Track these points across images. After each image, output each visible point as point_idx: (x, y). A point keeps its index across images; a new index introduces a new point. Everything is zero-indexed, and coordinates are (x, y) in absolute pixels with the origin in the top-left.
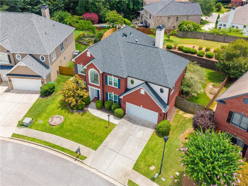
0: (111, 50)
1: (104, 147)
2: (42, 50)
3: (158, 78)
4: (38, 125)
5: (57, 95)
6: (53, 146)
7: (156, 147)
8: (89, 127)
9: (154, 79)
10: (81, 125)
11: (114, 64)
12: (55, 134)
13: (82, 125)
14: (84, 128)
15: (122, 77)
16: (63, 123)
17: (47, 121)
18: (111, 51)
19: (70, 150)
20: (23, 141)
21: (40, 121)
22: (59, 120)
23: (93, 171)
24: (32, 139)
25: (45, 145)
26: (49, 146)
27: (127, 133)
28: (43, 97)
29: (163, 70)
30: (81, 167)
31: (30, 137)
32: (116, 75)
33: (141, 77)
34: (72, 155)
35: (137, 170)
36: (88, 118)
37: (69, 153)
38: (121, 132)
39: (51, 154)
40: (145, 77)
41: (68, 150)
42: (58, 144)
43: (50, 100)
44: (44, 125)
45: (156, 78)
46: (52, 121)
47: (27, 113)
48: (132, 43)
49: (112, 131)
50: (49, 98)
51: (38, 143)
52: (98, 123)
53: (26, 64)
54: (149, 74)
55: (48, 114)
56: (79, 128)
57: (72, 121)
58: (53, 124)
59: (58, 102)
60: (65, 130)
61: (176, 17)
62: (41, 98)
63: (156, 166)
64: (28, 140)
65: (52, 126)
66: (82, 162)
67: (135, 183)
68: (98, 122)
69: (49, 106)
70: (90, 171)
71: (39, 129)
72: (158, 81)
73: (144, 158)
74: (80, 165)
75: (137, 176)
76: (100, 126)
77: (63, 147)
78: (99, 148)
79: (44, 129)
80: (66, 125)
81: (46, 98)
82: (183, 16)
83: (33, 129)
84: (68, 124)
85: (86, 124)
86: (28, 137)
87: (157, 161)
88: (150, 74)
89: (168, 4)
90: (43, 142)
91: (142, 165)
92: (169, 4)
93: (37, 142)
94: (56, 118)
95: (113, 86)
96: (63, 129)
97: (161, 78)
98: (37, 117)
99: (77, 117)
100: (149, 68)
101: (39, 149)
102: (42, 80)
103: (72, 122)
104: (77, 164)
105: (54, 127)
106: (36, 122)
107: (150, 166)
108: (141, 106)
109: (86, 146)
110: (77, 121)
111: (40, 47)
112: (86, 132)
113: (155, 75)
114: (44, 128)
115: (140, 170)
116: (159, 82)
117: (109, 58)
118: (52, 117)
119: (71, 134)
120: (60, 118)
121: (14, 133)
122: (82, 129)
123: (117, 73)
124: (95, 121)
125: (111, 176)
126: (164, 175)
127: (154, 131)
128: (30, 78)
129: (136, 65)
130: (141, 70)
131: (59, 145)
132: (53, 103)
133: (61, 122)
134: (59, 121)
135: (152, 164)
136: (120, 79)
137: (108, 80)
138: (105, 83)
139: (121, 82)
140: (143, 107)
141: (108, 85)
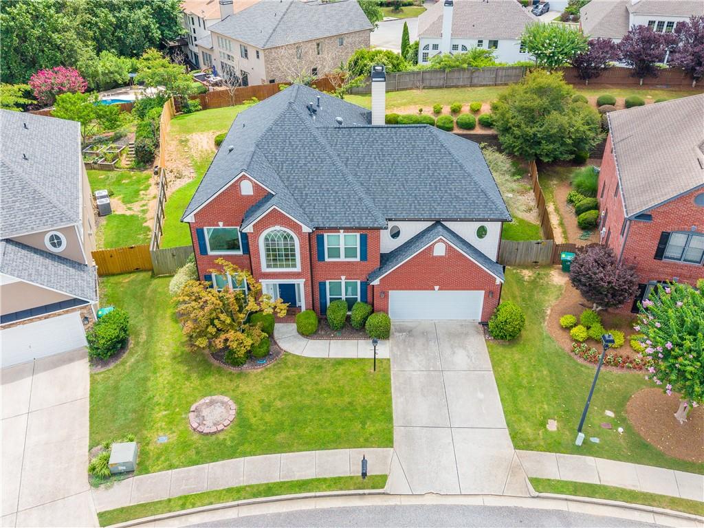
0: (302, 162)
1: (407, 428)
2: (51, 215)
3: (468, 202)
4: (165, 450)
5: (147, 342)
6: (269, 491)
7: (520, 374)
8: (325, 395)
9: (460, 209)
10: (298, 398)
11: (332, 197)
12: (244, 454)
13: (301, 396)
14: (315, 402)
15: (375, 226)
16: (239, 413)
17: (181, 428)
18: (305, 165)
19: (325, 476)
20: (155, 520)
21: (162, 438)
22: (224, 410)
23: (429, 501)
24: (181, 502)
25: (239, 499)
26: (255, 496)
27: (431, 369)
28: (105, 364)
29: (468, 179)
30: (394, 508)
31: (169, 500)
32: (357, 225)
33: (423, 212)
34: (341, 489)
35: (528, 447)
36: (301, 371)
37: (329, 488)
38: (415, 373)
39: (279, 515)
40: (433, 209)
41: (318, 480)
42: (276, 478)
43: (137, 362)
44: (185, 445)
45: (463, 204)
46: (204, 422)
47: (91, 434)
48: (352, 130)
49: (390, 379)
50: (129, 359)
51: (211, 503)
52: (338, 373)
53: (18, 277)
54: (439, 199)
55: (167, 406)
56: (300, 410)
57: (264, 397)
58: (214, 429)
59: (169, 361)
60: (265, 431)
61: (315, 43)
62: (100, 369)
63: (556, 418)
64: (170, 511)
65: (214, 437)
66: (384, 494)
67: (549, 480)
68: (336, 370)
69: (150, 384)
70: (422, 506)
71: (175, 461)
72: (473, 211)
73: (518, 411)
74: (386, 504)
75: (539, 462)
76: (352, 379)
77: (296, 479)
78: (396, 437)
79: (194, 457)
80: (255, 417)
81: (118, 362)
82: (330, 38)
83: (159, 471)
84: (257, 409)
85: (309, 388)
86: (160, 501)
87: (548, 404)
88: (444, 199)
89: (286, 12)
90: (224, 492)
91: (528, 430)
92: (287, 10)
93: (206, 501)
94: (208, 410)
95: (342, 259)
96: (256, 430)
97: (477, 201)
98: (140, 430)
99: (268, 382)
100: (432, 184)
101: (228, 517)
102: (85, 311)
103: (263, 400)
104: (376, 507)
105: (221, 436)
106: (151, 447)
107: (543, 424)
108: (437, 288)
109: (361, 447)
110: (278, 392)
111: (38, 208)
112: (328, 411)
113: (457, 197)
114: (192, 453)
115: (534, 444)
116: (475, 212)
117: (308, 184)
118: (194, 411)
119: (290, 434)
120: (219, 404)
121: (103, 510)
122: (309, 407)
123: (356, 220)
124: (326, 372)
125: (482, 491)
126: (589, 428)
127: (486, 340)
128: (38, 318)
129: (395, 185)
130: (413, 195)
131: (282, 480)
132: (155, 369)
133: (233, 412)
134: (225, 415)
135: (545, 418)
136: (366, 235)
137: (326, 247)
138: (315, 257)
139: (369, 241)
140: (440, 289)
141: (327, 259)
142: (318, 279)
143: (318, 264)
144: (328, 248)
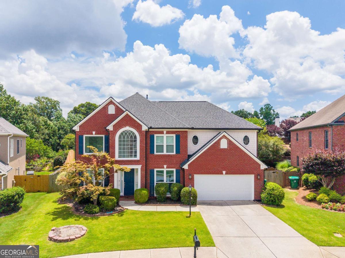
1: (223, 238)
15: (185, 127)
16: (89, 232)
27: (231, 215)
36: (137, 216)
38: (219, 217)
46: (60, 235)
48: (168, 102)
49: (204, 218)
52: (164, 216)
55: (34, 231)
56: (137, 230)
68: (162, 215)
78: (216, 241)
79: (45, 254)
84: (104, 230)
94: (65, 229)
95: (165, 153)
103: (109, 227)
108: (224, 172)
114: (44, 252)
118: (54, 230)
123: (173, 125)
124: (155, 215)
127: (261, 206)
136: (179, 135)
137: (155, 144)
138: (149, 150)
139: (181, 139)
140: (226, 174)
141: (155, 153)
142: (150, 167)
143: (150, 156)
144: (156, 145)
